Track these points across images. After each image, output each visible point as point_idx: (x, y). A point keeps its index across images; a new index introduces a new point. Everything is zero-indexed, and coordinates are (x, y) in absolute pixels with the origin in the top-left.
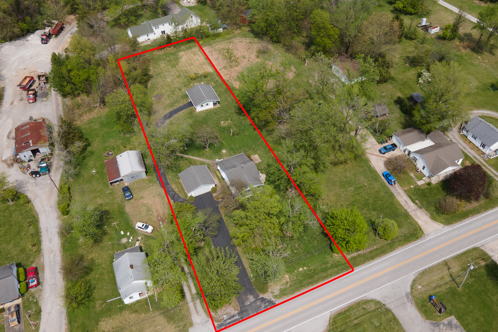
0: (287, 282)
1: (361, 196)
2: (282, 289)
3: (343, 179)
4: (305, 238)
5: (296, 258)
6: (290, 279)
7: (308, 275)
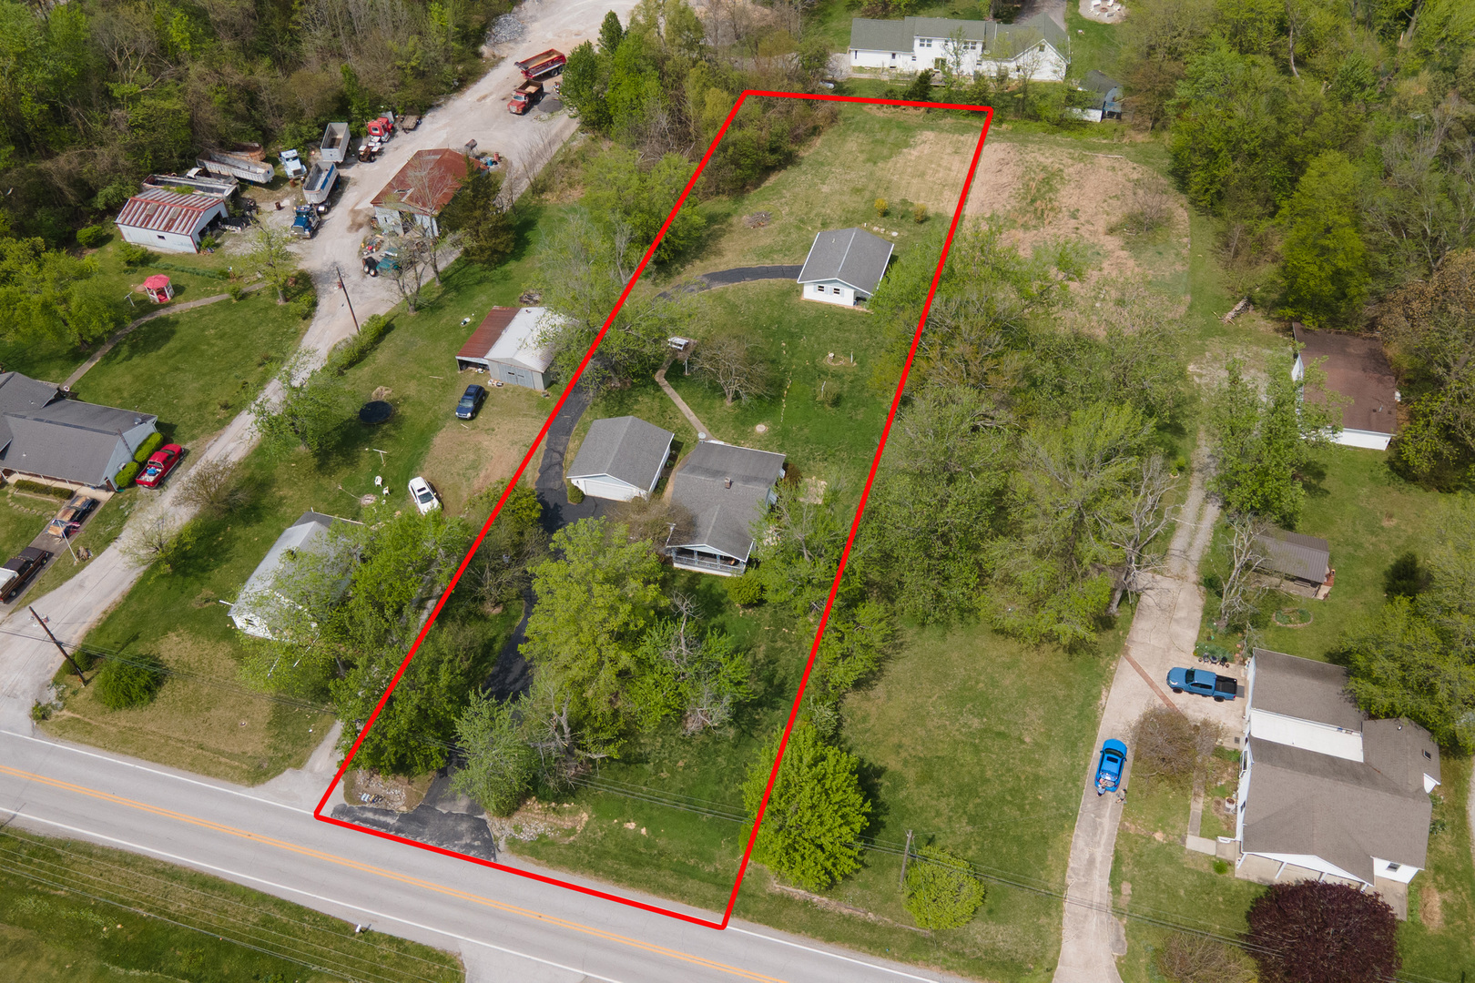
0: (572, 831)
1: (979, 760)
2: (546, 837)
3: (977, 683)
4: (719, 759)
5: (648, 793)
6: (585, 829)
7: (635, 851)
